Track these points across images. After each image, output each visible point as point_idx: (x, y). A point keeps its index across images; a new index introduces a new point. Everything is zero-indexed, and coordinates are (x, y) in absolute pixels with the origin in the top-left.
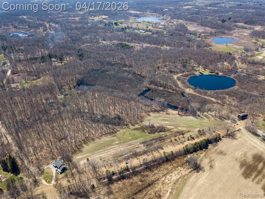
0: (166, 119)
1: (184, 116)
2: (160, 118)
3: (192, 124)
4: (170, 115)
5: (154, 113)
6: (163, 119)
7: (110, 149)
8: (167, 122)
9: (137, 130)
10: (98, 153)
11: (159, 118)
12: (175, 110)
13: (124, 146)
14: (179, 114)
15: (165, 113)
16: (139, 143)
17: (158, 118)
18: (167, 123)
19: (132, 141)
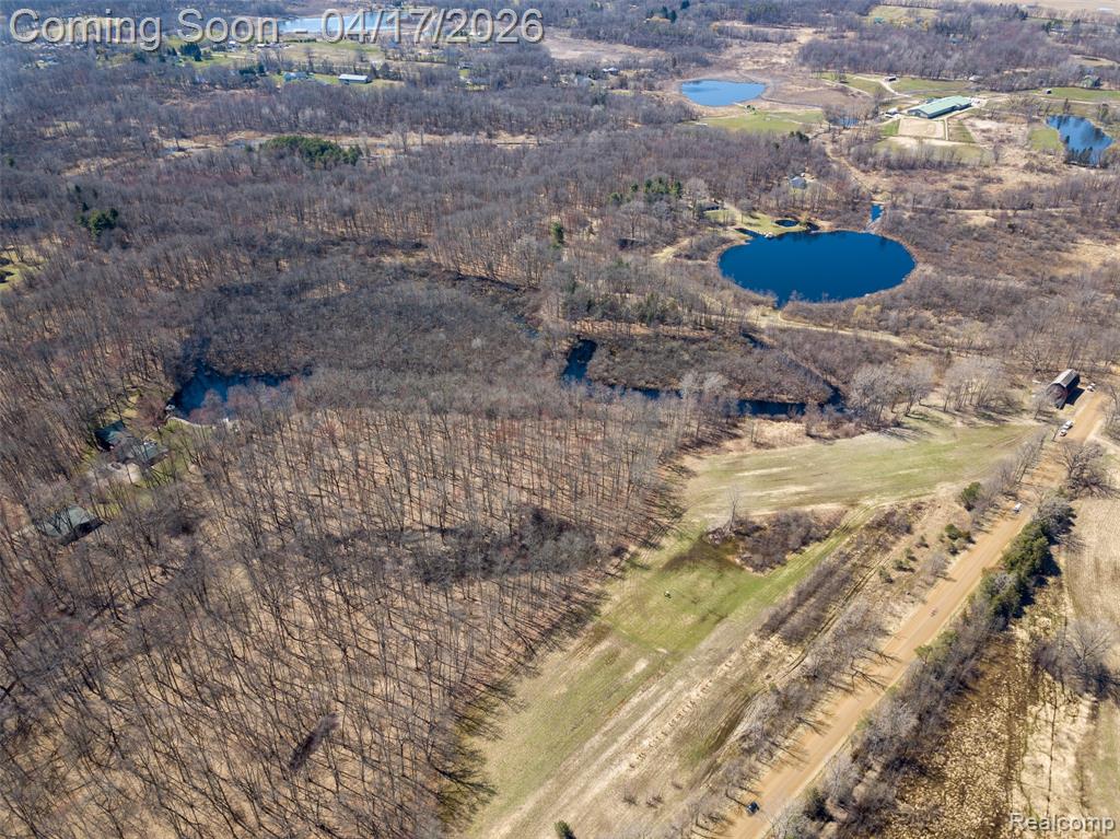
0: (775, 470)
1: (838, 437)
2: (746, 474)
3: (901, 469)
4: (773, 447)
5: (699, 458)
6: (762, 476)
7: (636, 716)
8: (793, 489)
9: (692, 569)
10: (586, 764)
11: (740, 474)
12: (779, 421)
13: (692, 673)
14: (812, 437)
15: (745, 442)
16: (752, 638)
17: (739, 478)
18: (798, 494)
19: (713, 636)
